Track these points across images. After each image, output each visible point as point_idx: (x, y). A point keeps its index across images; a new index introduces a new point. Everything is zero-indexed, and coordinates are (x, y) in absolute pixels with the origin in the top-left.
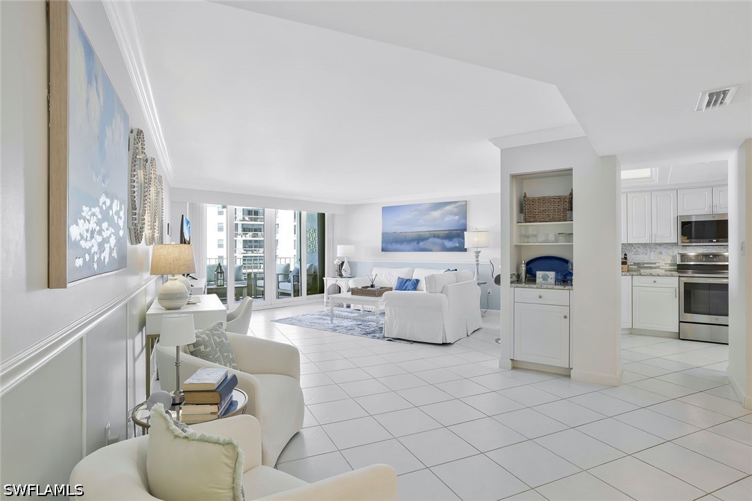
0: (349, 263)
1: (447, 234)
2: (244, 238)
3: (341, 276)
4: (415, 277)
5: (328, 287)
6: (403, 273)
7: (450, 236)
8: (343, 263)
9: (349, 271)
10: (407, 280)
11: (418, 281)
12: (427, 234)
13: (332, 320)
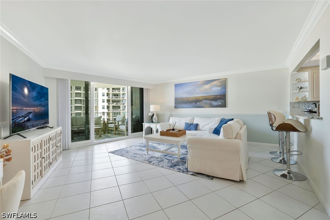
0: (157, 115)
1: (213, 98)
2: (112, 105)
3: (152, 122)
4: (195, 122)
5: (145, 128)
6: (188, 120)
7: (215, 99)
8: (153, 115)
9: (157, 119)
10: (191, 124)
11: (197, 125)
12: (202, 98)
13: (147, 152)
